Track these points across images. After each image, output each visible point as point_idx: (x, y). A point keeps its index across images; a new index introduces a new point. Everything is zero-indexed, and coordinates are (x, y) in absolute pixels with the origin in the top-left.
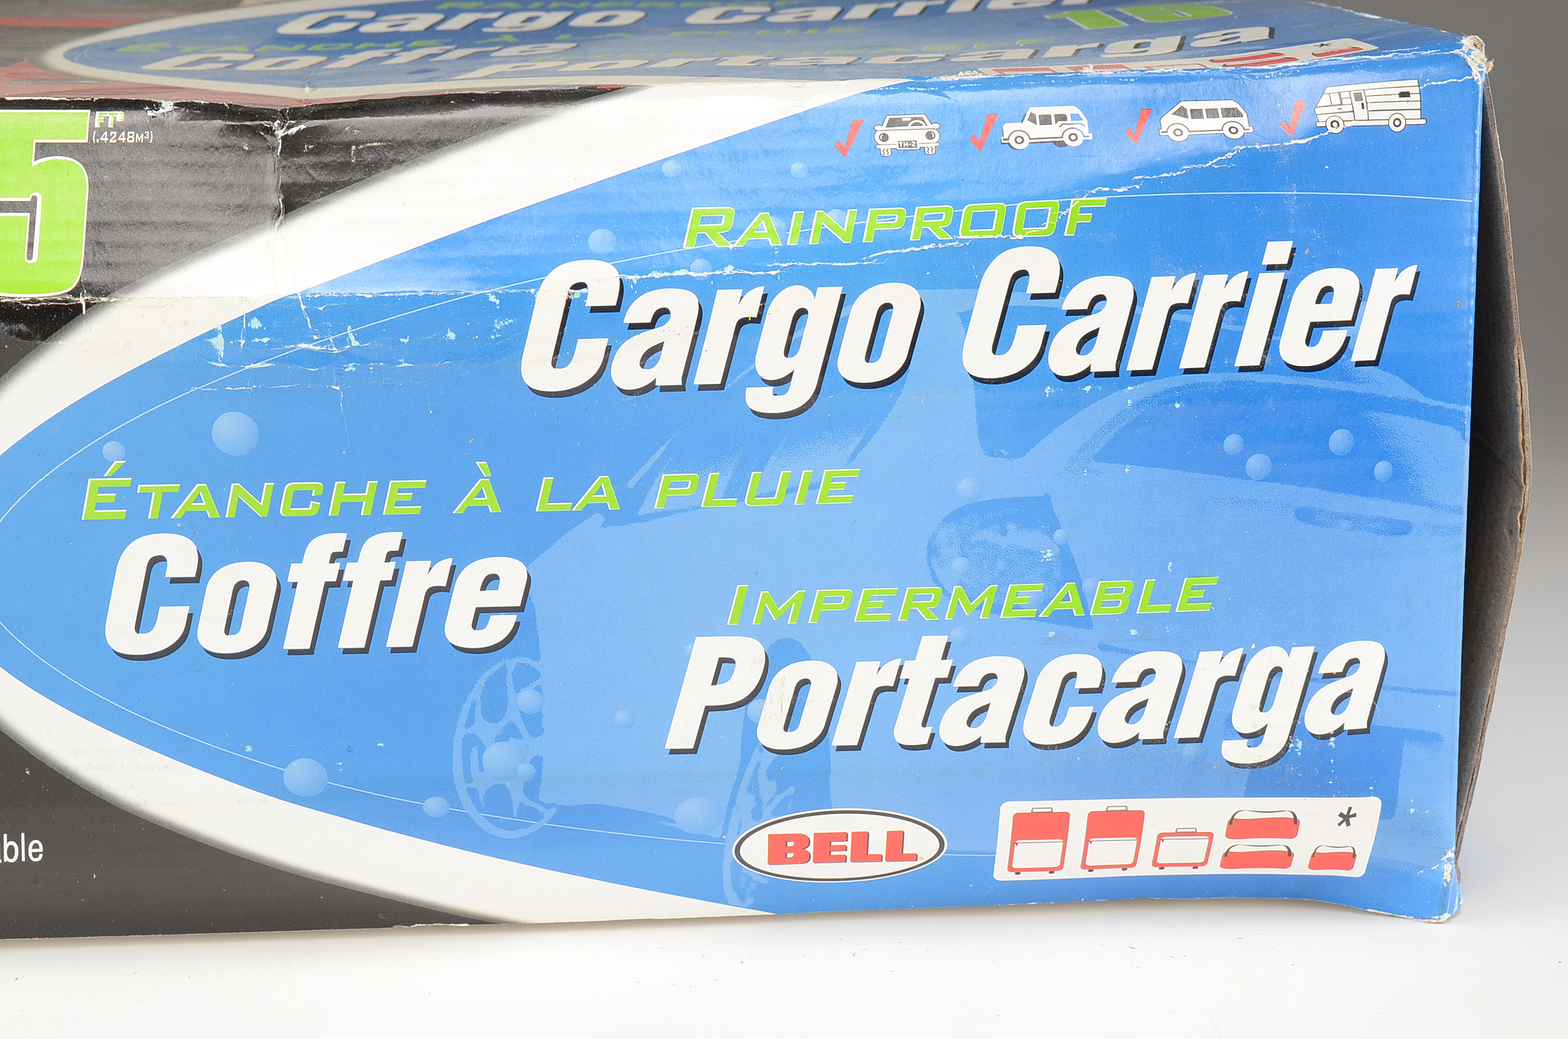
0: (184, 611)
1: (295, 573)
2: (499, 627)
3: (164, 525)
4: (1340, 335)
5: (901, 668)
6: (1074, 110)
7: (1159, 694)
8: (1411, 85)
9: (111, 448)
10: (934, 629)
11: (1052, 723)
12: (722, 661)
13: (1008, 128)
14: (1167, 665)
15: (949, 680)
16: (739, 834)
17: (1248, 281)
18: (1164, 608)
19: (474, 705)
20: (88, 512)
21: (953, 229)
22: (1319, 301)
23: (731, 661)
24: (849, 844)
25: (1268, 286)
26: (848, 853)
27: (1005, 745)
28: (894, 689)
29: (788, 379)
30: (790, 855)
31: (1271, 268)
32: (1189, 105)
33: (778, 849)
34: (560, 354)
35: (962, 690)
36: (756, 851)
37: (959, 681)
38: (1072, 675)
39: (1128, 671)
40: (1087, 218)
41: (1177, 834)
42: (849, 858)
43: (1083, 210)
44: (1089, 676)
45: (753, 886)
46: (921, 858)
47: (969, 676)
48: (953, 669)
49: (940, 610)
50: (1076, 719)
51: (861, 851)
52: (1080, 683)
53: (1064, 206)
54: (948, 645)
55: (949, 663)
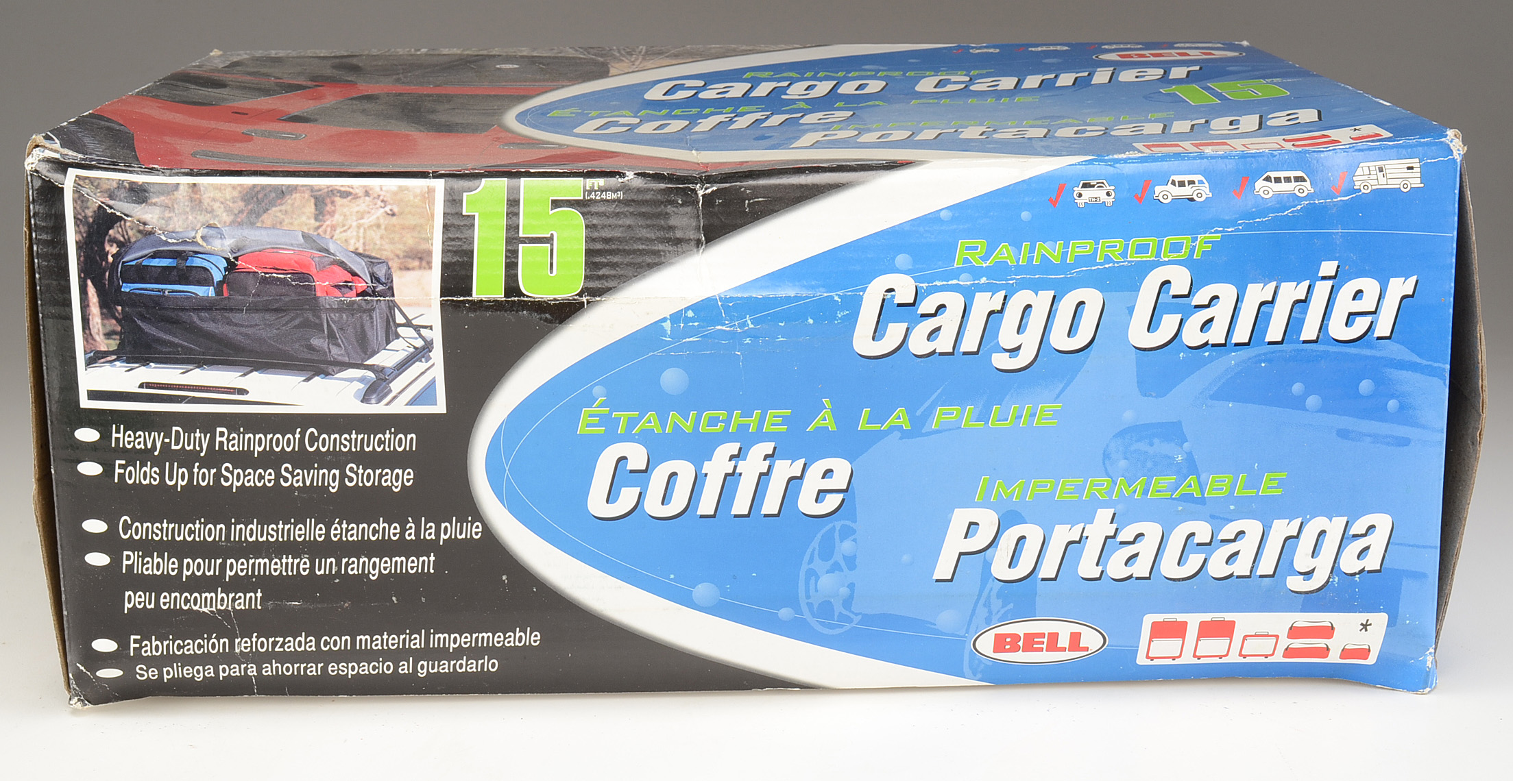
0: (638, 490)
1: (707, 467)
2: (832, 502)
3: (628, 437)
4: (1367, 320)
5: (1084, 529)
6: (1200, 177)
7: (1247, 548)
8: (1415, 162)
9: (598, 390)
10: (1105, 505)
11: (1179, 564)
12: (971, 524)
13: (1158, 189)
14: (1253, 528)
15: (1114, 537)
16: (976, 633)
17: (1310, 286)
18: (1252, 492)
19: (814, 550)
20: (582, 429)
21: (1124, 254)
22: (1354, 299)
23: (977, 524)
24: (1045, 640)
25: (1322, 289)
26: (1044, 646)
27: (1149, 578)
28: (1079, 542)
29: (1018, 348)
30: (1007, 647)
31: (1324, 278)
32: (1273, 175)
33: (1001, 643)
34: (877, 334)
35: (1121, 543)
36: (986, 644)
37: (1120, 538)
38: (1193, 534)
39: (1228, 532)
40: (1209, 247)
41: (1256, 636)
42: (1044, 650)
43: (1206, 242)
44: (1203, 535)
45: (982, 666)
46: (1091, 650)
47: (1127, 534)
48: (1117, 530)
49: (1110, 493)
50: (1194, 562)
51: (1053, 644)
52: (1197, 540)
53: (1195, 239)
54: (1114, 514)
55: (1114, 526)
